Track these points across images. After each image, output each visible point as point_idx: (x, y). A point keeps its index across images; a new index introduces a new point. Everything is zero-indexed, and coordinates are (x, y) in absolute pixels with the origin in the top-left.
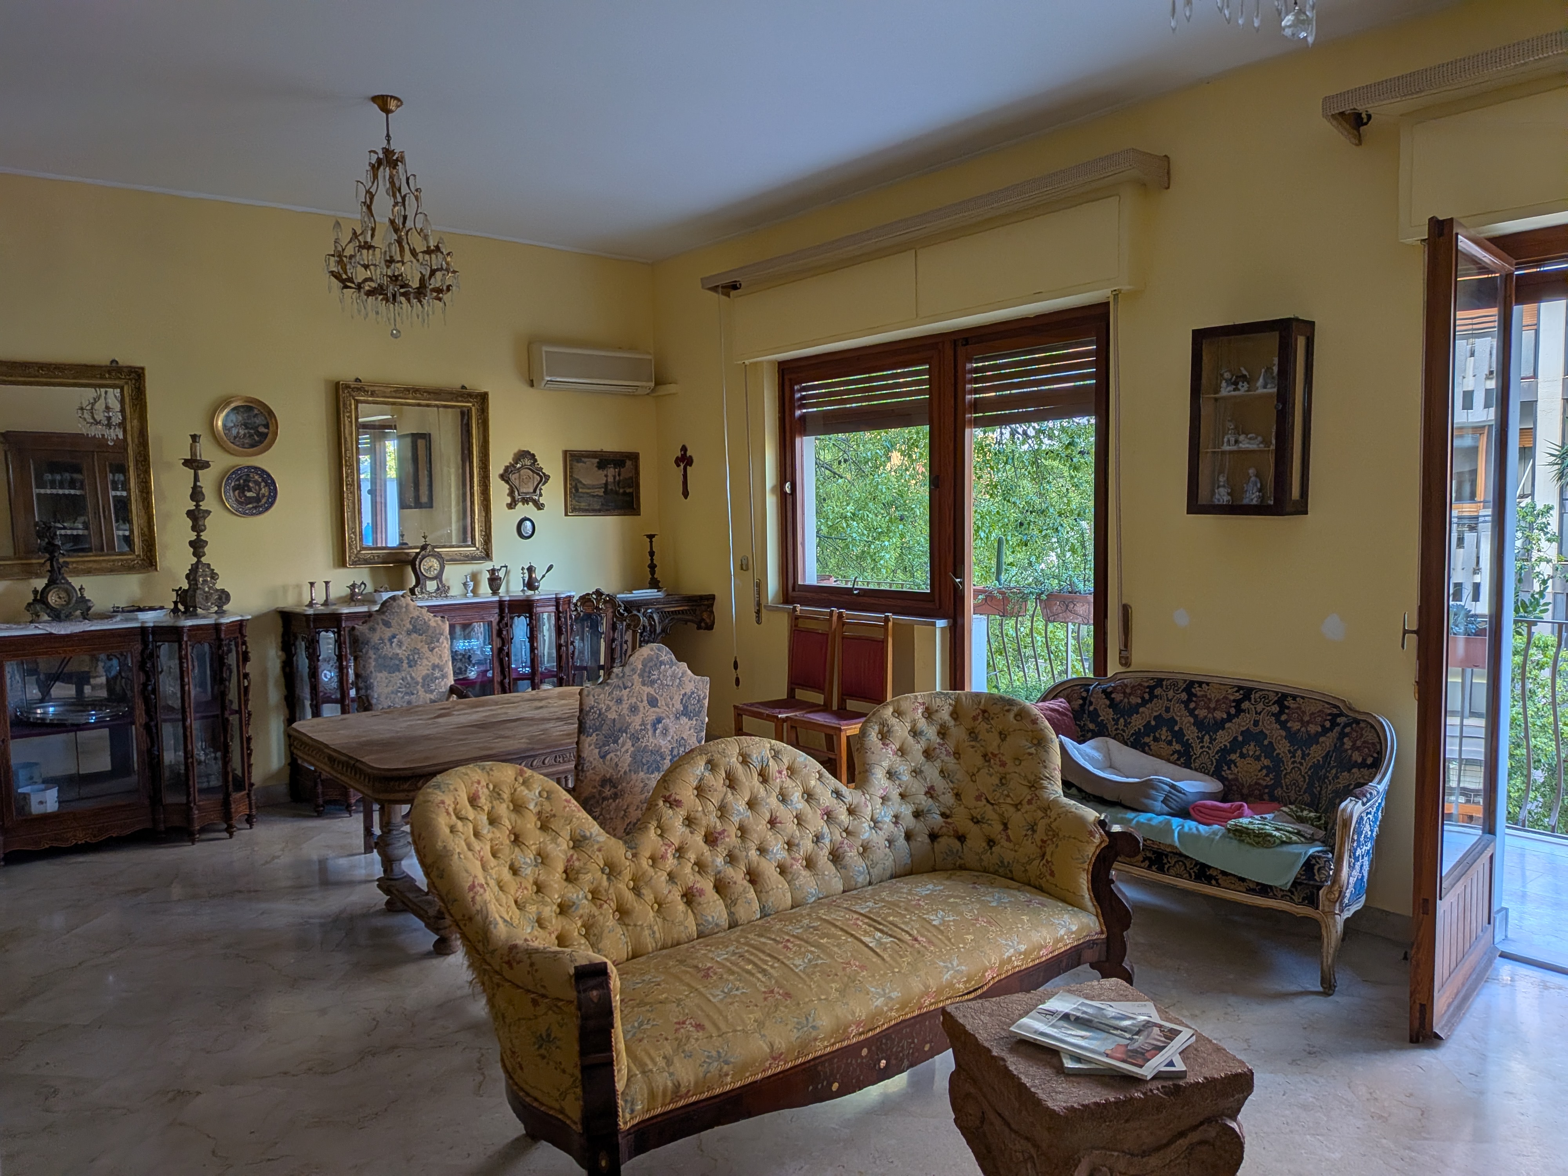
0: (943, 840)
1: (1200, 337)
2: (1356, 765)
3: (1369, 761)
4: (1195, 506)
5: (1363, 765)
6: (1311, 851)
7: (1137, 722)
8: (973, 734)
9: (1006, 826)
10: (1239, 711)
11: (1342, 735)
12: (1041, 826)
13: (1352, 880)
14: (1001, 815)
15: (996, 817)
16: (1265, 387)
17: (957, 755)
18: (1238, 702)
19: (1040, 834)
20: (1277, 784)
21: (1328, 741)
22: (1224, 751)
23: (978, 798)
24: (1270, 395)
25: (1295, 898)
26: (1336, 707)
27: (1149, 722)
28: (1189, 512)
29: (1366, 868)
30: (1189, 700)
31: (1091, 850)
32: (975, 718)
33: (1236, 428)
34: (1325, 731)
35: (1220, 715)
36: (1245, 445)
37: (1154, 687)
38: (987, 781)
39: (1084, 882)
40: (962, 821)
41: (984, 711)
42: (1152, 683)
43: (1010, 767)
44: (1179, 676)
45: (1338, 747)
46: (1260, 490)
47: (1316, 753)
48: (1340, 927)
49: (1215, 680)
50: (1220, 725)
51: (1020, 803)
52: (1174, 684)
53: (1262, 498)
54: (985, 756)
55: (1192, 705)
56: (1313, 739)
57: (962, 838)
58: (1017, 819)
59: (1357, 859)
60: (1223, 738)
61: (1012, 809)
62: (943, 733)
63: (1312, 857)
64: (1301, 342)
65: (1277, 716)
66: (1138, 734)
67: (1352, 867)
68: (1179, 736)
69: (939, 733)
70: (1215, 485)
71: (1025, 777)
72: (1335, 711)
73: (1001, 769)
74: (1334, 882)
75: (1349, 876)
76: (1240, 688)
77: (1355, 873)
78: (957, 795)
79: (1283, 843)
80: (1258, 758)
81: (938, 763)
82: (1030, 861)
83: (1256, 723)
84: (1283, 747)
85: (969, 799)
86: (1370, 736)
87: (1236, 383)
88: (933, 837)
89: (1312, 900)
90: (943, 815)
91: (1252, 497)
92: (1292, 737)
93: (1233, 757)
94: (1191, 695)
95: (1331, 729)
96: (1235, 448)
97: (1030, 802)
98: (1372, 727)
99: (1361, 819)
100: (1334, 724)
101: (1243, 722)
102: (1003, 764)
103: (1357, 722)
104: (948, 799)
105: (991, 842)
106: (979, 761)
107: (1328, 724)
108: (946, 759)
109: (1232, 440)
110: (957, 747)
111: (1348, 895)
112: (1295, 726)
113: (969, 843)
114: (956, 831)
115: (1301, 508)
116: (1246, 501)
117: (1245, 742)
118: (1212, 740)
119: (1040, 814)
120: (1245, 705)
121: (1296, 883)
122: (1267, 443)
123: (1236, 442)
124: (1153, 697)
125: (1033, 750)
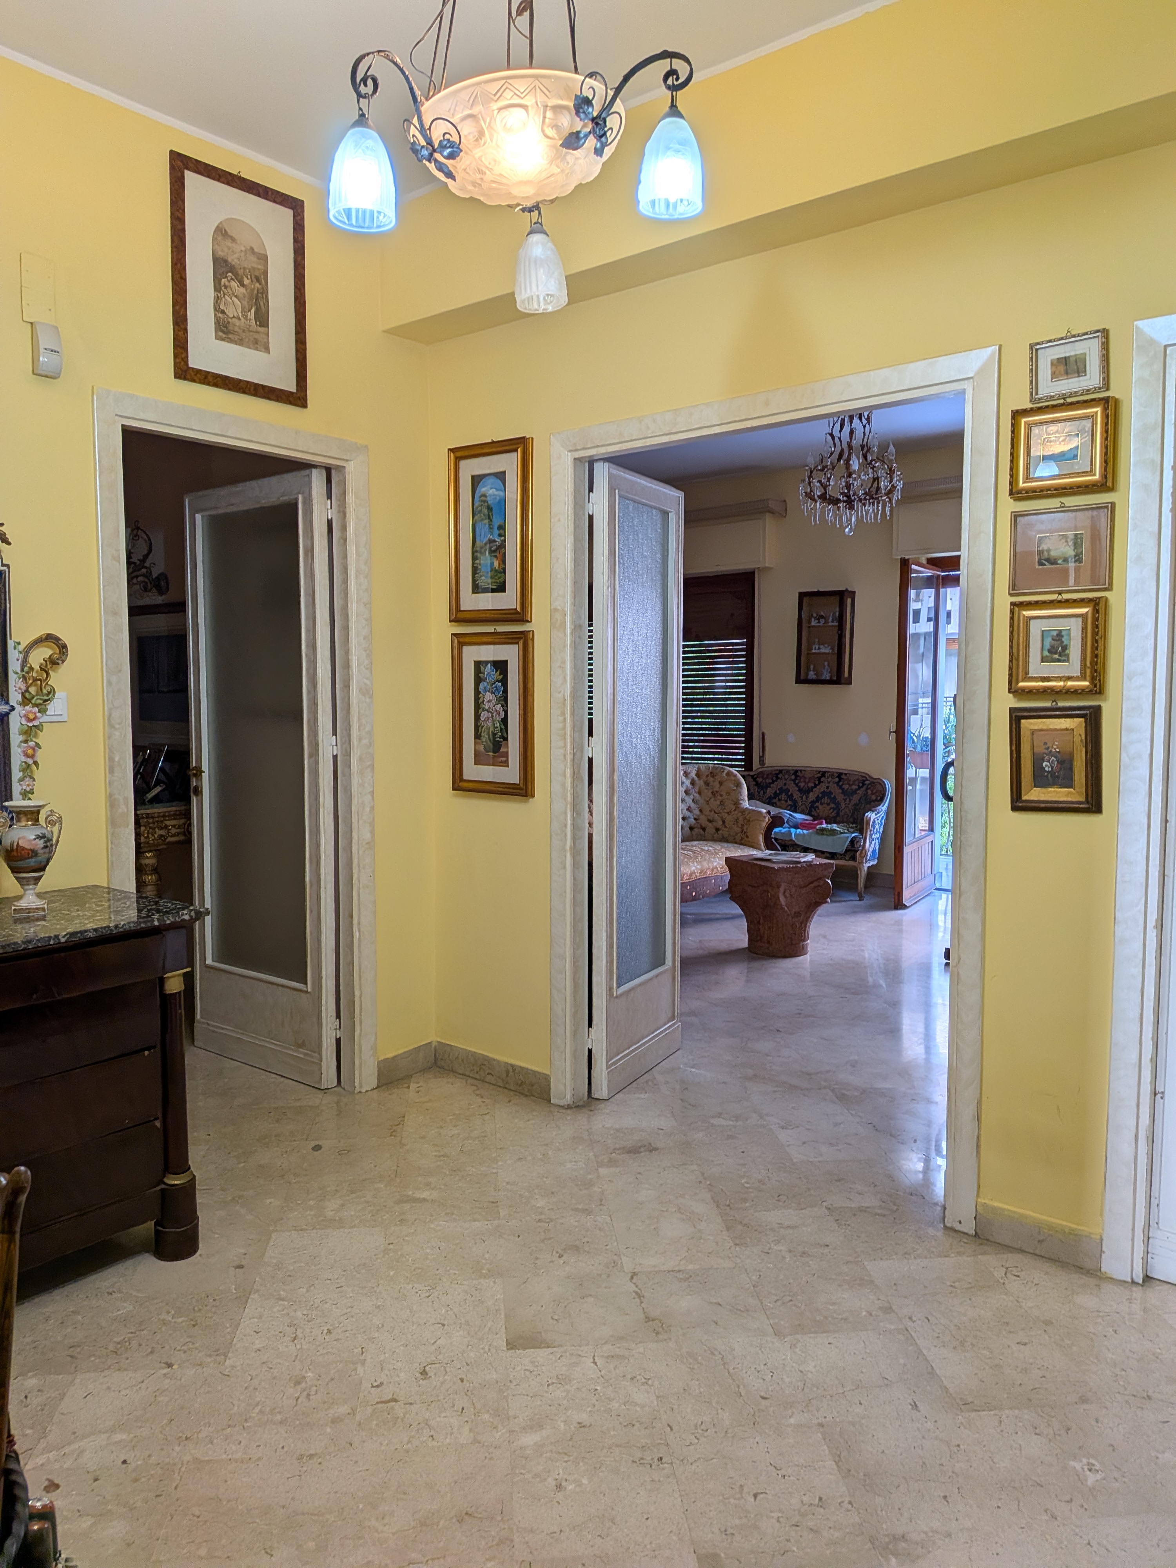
0: (696, 830)
1: (802, 595)
2: (874, 801)
3: (879, 798)
4: (799, 681)
5: (876, 800)
6: (853, 835)
7: (770, 792)
8: (707, 784)
9: (724, 822)
10: (820, 782)
11: (867, 789)
12: (741, 818)
13: (871, 849)
14: (722, 817)
15: (719, 818)
16: (832, 622)
17: (699, 793)
18: (819, 778)
19: (741, 822)
20: (838, 814)
21: (861, 792)
22: (813, 802)
23: (711, 811)
24: (835, 626)
25: (847, 858)
26: (863, 776)
27: (776, 792)
28: (797, 683)
29: (877, 844)
30: (796, 779)
31: (764, 825)
32: (707, 776)
33: (819, 642)
34: (860, 788)
35: (811, 785)
36: (823, 650)
37: (778, 774)
38: (714, 803)
39: (761, 838)
40: (703, 821)
41: (711, 773)
42: (777, 772)
43: (725, 796)
44: (791, 768)
45: (866, 795)
46: (830, 672)
47: (855, 799)
48: (866, 869)
49: (808, 769)
50: (811, 790)
51: (730, 812)
52: (788, 771)
53: (831, 676)
54: (712, 793)
55: (797, 781)
56: (855, 792)
57: (704, 829)
58: (728, 818)
59: (873, 840)
60: (812, 796)
61: (726, 815)
62: (693, 783)
63: (854, 837)
64: (849, 601)
65: (838, 783)
66: (770, 798)
67: (871, 843)
68: (791, 797)
69: (691, 783)
70: (808, 669)
71: (732, 800)
72: (864, 779)
73: (721, 798)
74: (862, 850)
75: (870, 846)
76: (820, 772)
77: (872, 846)
78: (701, 811)
79: (841, 833)
80: (828, 804)
81: (692, 797)
82: (737, 834)
83: (828, 787)
84: (840, 798)
85: (706, 812)
86: (880, 788)
87: (818, 619)
88: (691, 828)
89: (853, 858)
90: (695, 819)
91: (826, 676)
92: (844, 792)
93: (817, 804)
94: (796, 776)
95: (862, 787)
96: (818, 651)
97: (735, 810)
98: (880, 784)
99: (874, 821)
100: (864, 784)
101: (822, 787)
102: (721, 795)
103: (874, 783)
104: (697, 812)
105: (717, 830)
106: (710, 795)
107: (861, 785)
108: (695, 794)
109: (817, 648)
110: (700, 789)
111: (869, 855)
112: (846, 787)
113: (707, 830)
114: (701, 826)
115: (849, 682)
116: (823, 678)
117: (823, 797)
118: (807, 798)
119: (740, 814)
120: (823, 779)
121: (847, 851)
122: (833, 649)
123: (819, 649)
124: (778, 778)
125: (735, 788)
